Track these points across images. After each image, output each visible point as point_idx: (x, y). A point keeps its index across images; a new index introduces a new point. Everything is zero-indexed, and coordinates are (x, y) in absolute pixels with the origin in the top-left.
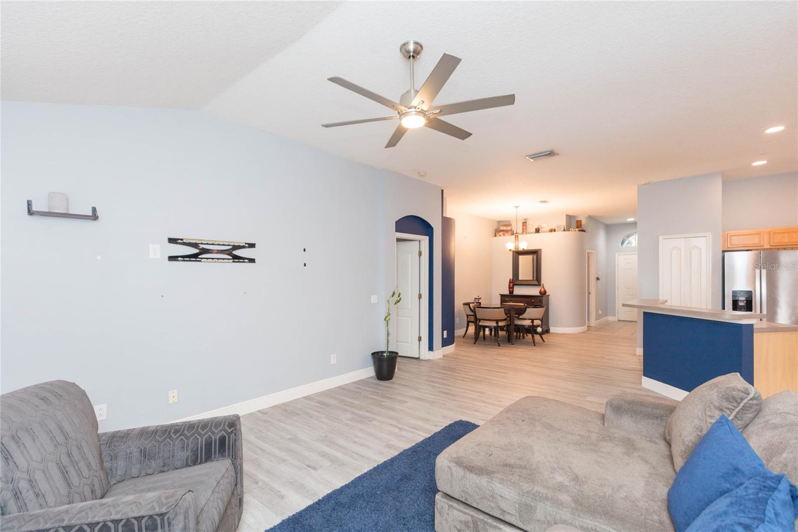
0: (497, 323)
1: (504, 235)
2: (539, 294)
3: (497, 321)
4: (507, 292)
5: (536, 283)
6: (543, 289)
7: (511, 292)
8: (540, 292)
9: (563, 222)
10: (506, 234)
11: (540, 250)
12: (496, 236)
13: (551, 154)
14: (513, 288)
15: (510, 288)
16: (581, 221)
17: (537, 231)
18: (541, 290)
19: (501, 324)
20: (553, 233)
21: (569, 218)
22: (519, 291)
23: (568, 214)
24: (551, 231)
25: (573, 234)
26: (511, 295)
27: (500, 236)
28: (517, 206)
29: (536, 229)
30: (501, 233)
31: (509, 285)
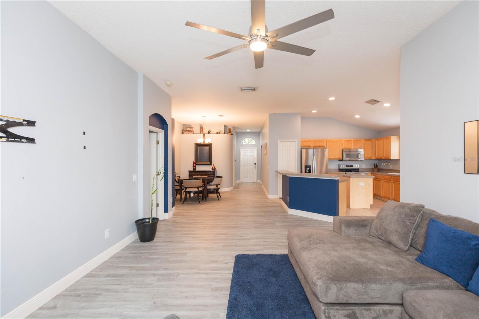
0: (198, 189)
1: (189, 134)
2: (211, 170)
3: (198, 188)
4: (192, 169)
5: (209, 163)
6: (214, 167)
7: (194, 169)
8: (212, 169)
9: (222, 129)
10: (190, 133)
11: (211, 144)
12: (183, 133)
13: (254, 89)
14: (195, 167)
15: (194, 166)
16: (231, 129)
17: (209, 132)
18: (212, 167)
19: (200, 189)
20: (218, 134)
21: (225, 126)
22: (199, 168)
23: (225, 124)
24: (217, 133)
25: (227, 136)
26: (195, 171)
27: (186, 134)
28: (204, 116)
29: (208, 131)
30: (187, 132)
31: (193, 165)
